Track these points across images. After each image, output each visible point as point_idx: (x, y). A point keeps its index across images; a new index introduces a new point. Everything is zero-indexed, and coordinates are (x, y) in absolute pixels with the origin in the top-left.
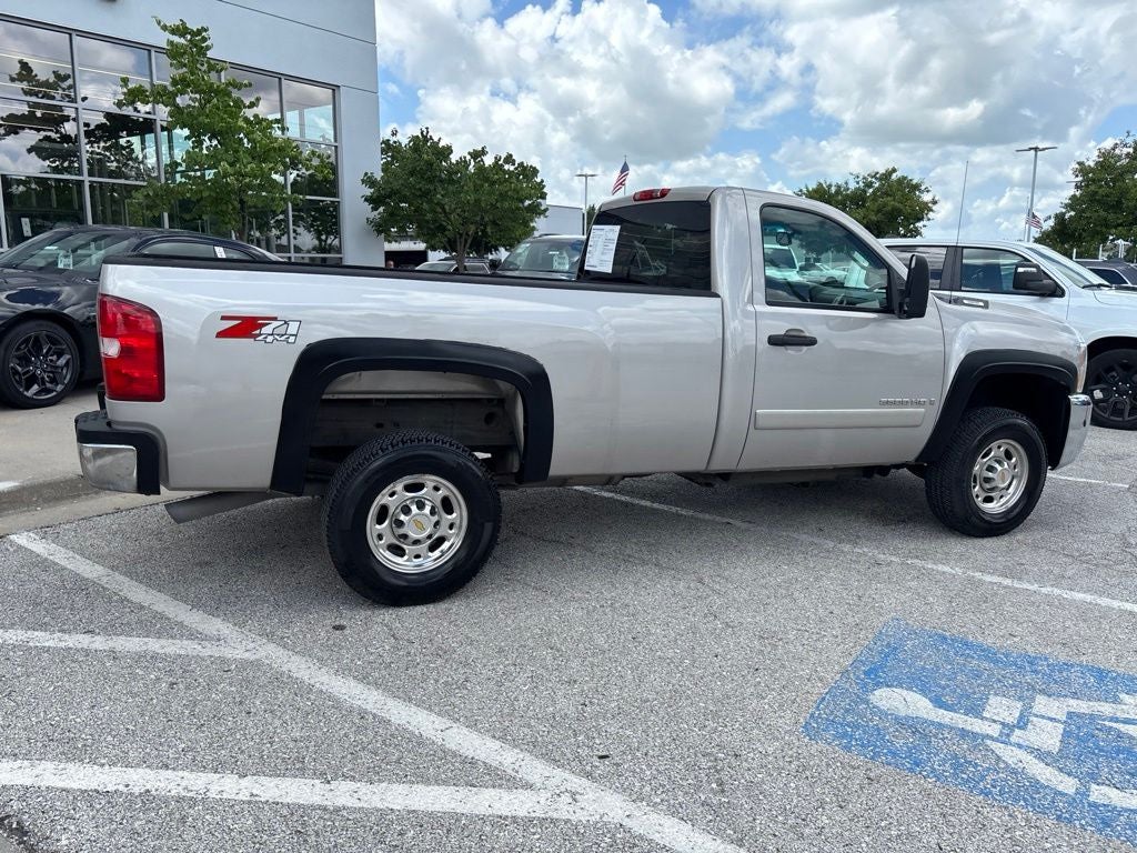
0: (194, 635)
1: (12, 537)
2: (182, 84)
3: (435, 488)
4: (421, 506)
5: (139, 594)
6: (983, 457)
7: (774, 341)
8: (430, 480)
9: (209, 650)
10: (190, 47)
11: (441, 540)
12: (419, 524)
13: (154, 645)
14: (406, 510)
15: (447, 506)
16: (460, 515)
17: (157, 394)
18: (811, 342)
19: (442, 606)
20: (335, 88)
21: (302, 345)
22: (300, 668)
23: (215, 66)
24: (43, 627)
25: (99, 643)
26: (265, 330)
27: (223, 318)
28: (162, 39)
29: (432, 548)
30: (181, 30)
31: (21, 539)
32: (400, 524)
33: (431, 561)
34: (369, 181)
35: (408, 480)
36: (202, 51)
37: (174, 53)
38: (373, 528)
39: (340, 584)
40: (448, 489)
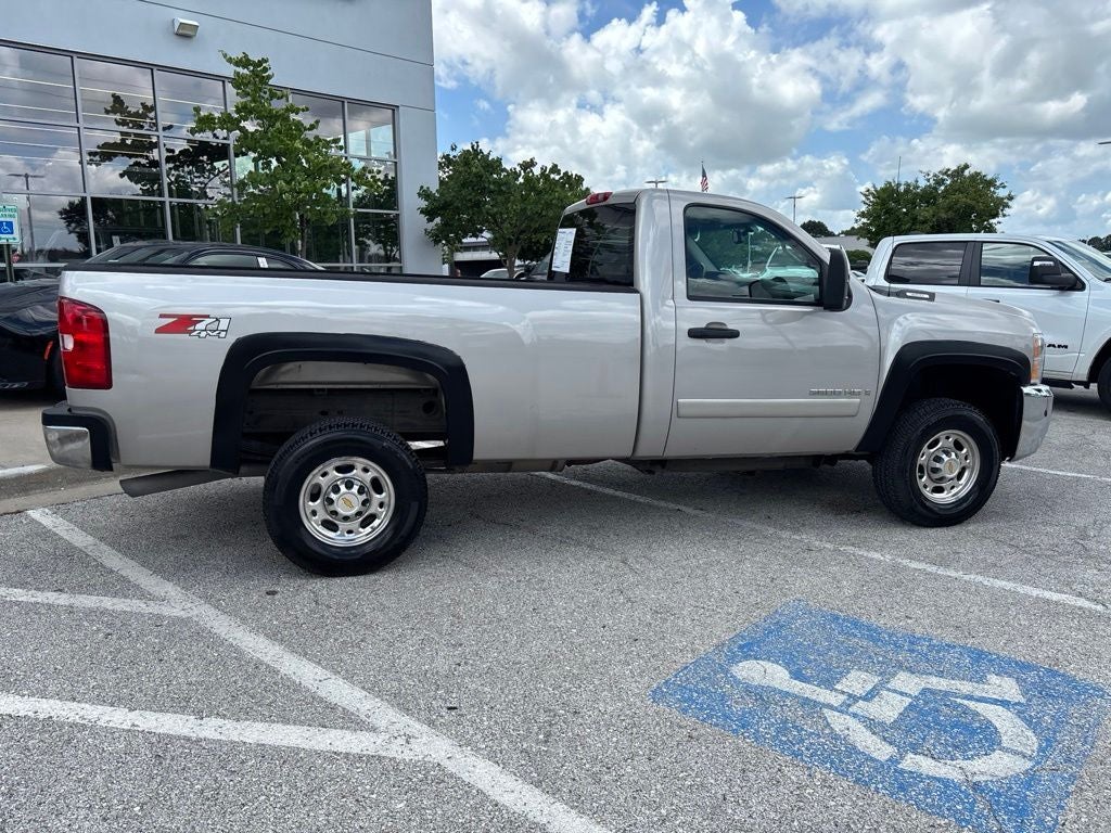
0: (145, 596)
1: (30, 512)
2: (245, 111)
3: (364, 470)
4: (349, 485)
5: (114, 560)
6: (930, 447)
7: (695, 334)
8: (360, 462)
9: (154, 608)
10: (253, 78)
11: (373, 517)
12: (347, 502)
13: (108, 603)
14: (336, 490)
15: (377, 486)
16: (388, 494)
17: (106, 384)
18: (734, 334)
19: (373, 577)
20: (394, 108)
21: (231, 339)
22: (223, 626)
23: (276, 93)
24: (23, 585)
25: (63, 599)
26: (199, 326)
27: (162, 316)
28: (230, 71)
29: (364, 525)
30: (244, 62)
31: (35, 514)
32: (331, 502)
33: (363, 536)
34: (425, 194)
35: (338, 462)
36: (265, 80)
37: (238, 82)
38: (306, 505)
39: (277, 555)
40: (376, 471)
